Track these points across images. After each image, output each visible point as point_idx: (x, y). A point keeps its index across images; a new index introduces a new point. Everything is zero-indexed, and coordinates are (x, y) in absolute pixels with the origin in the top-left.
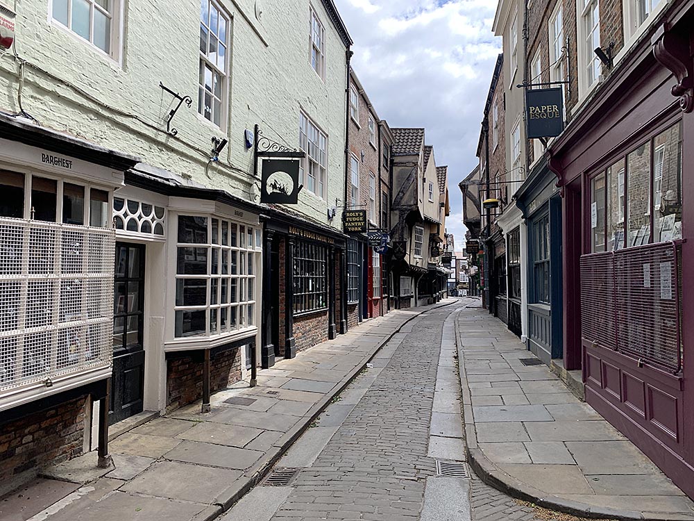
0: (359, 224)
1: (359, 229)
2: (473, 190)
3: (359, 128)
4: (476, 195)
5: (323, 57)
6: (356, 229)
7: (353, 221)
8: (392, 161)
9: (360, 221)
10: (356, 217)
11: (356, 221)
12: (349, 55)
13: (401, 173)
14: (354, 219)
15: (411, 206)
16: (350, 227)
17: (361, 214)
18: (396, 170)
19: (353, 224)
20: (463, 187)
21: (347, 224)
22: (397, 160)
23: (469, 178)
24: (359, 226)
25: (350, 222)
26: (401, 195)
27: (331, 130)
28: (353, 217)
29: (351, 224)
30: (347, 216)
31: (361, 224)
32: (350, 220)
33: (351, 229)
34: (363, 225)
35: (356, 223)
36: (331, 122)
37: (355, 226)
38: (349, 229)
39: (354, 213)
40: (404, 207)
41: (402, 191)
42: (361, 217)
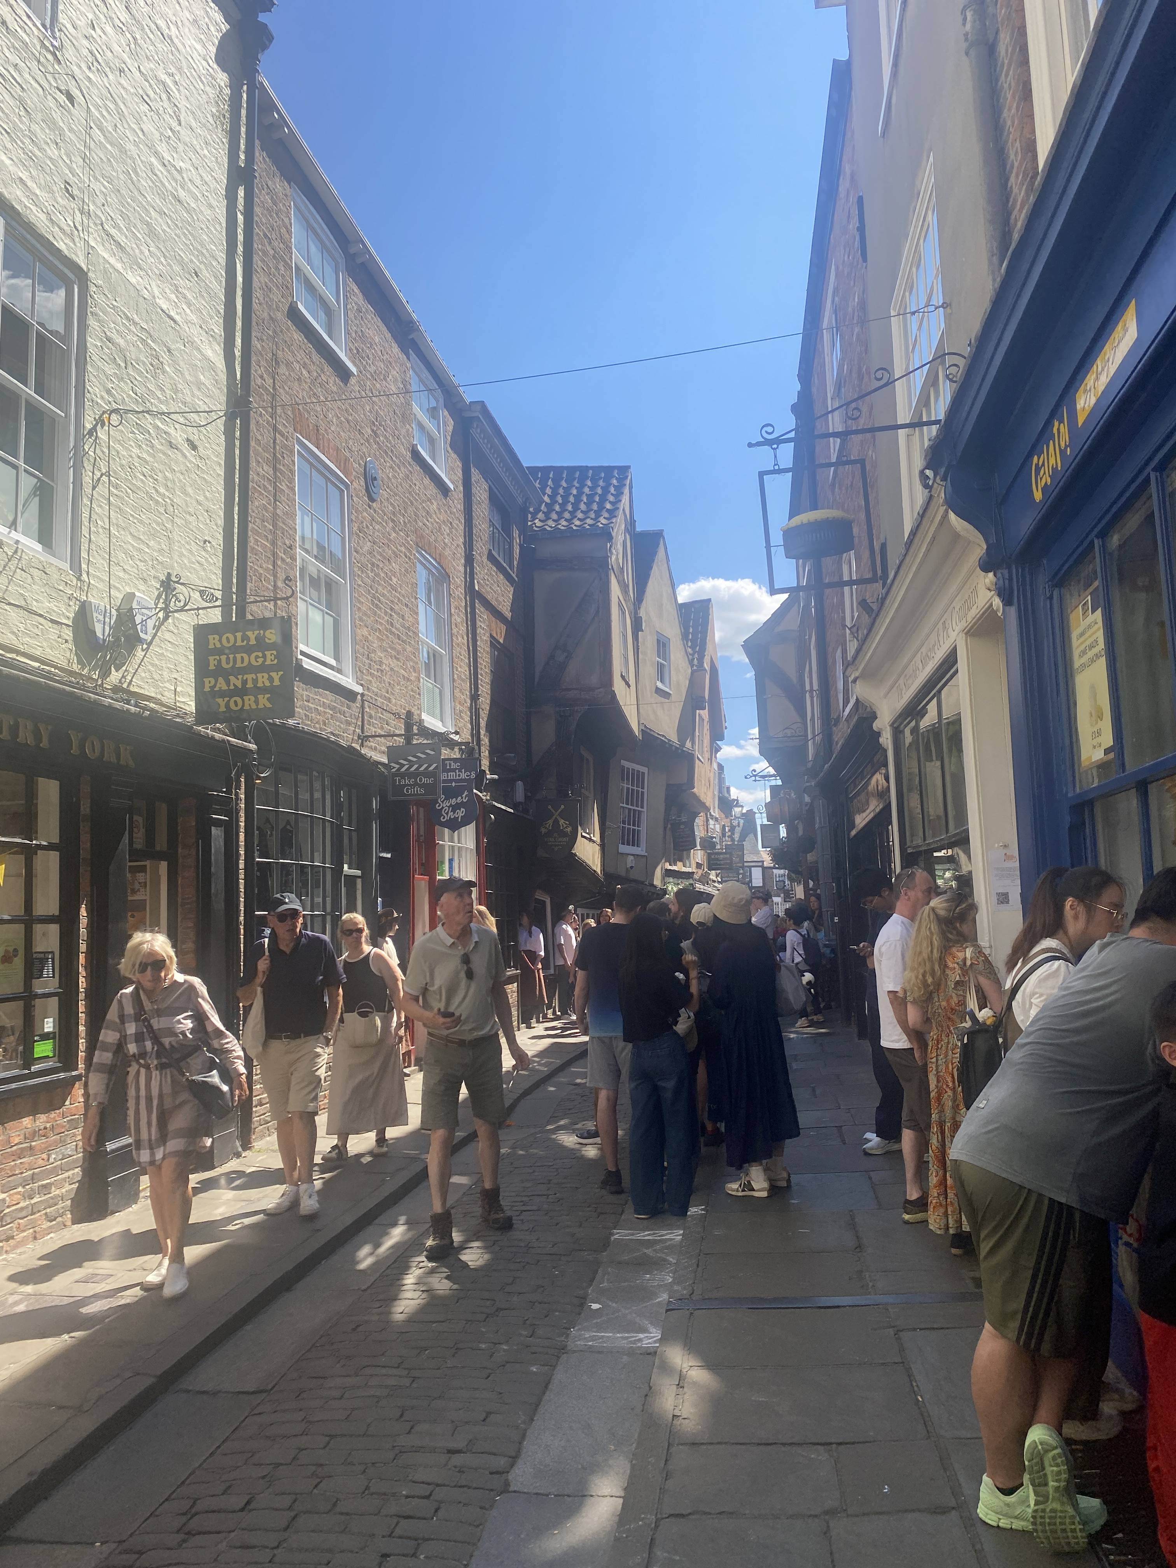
0: (263, 680)
1: (263, 702)
2: (782, 657)
4: (792, 670)
6: (251, 701)
7: (236, 672)
8: (530, 553)
9: (263, 668)
10: (249, 650)
11: (250, 669)
13: (556, 588)
14: (243, 660)
15: (590, 690)
16: (222, 694)
17: (271, 635)
18: (543, 581)
19: (236, 682)
20: (755, 651)
21: (210, 682)
22: (543, 551)
23: (770, 626)
24: (264, 690)
25: (224, 674)
26: (560, 657)
27: (119, 266)
28: (235, 649)
29: (228, 683)
30: (211, 646)
31: (271, 679)
32: (224, 665)
33: (227, 705)
34: (277, 682)
35: (249, 677)
36: (113, 231)
37: (244, 692)
38: (222, 702)
39: (240, 635)
40: (571, 695)
41: (564, 646)
42: (271, 648)
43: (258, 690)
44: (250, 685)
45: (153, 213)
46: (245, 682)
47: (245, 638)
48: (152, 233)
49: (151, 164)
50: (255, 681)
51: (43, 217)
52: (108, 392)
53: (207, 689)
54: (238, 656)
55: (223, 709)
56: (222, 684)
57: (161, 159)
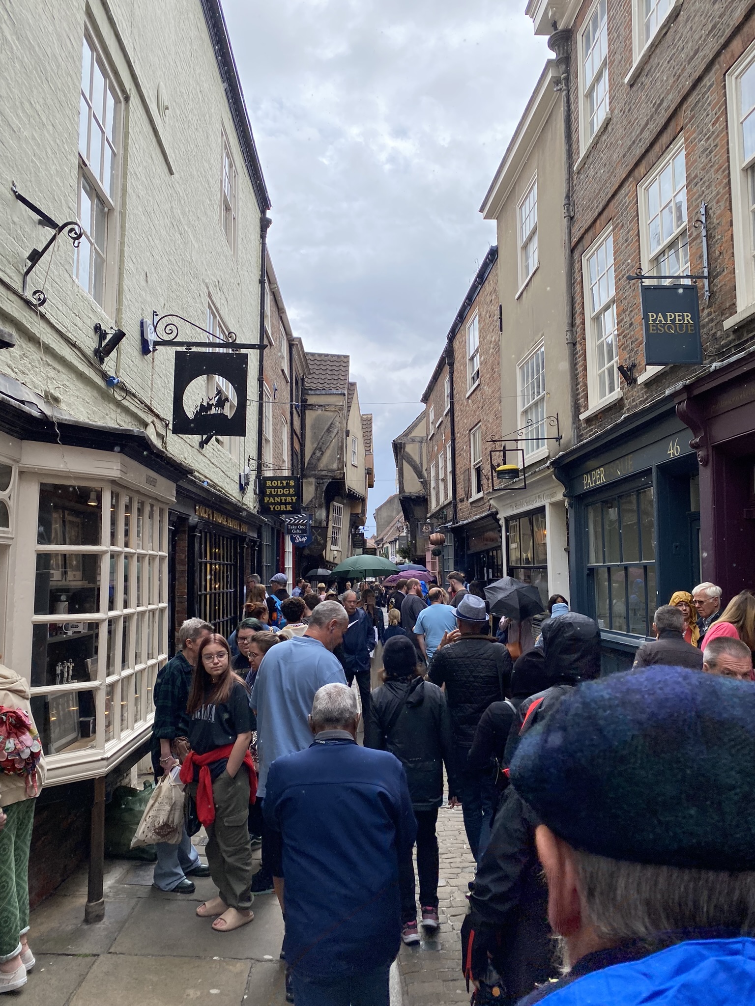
0: (289, 499)
1: (289, 508)
2: (411, 449)
3: (271, 346)
4: (417, 459)
5: (234, 218)
6: (283, 507)
7: (277, 495)
8: (304, 401)
9: (289, 495)
10: (283, 488)
11: (284, 495)
12: (265, 224)
13: (318, 419)
14: (280, 491)
15: (334, 471)
16: (272, 504)
17: (292, 483)
18: (310, 416)
19: (278, 499)
20: (398, 447)
21: (266, 499)
22: (311, 400)
23: (406, 434)
24: (289, 503)
25: (274, 496)
26: (318, 454)
28: (277, 487)
29: (274, 500)
30: (268, 485)
31: (292, 499)
32: (273, 493)
33: (274, 508)
34: (294, 501)
35: (283, 498)
37: (281, 503)
38: (272, 507)
39: (279, 482)
40: (323, 473)
41: (320, 449)
42: (292, 487)
43: (286, 504)
44: (283, 501)
46: (281, 500)
47: (282, 483)
50: (286, 500)
53: (266, 502)
55: (272, 509)
56: (272, 500)
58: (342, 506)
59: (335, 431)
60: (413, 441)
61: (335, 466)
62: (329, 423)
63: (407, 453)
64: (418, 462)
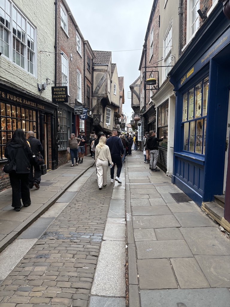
1: (63, 100)
2: (136, 89)
3: (68, 38)
4: (138, 92)
6: (61, 100)
7: (59, 95)
8: (93, 68)
9: (63, 94)
10: (61, 91)
13: (98, 75)
14: (60, 93)
15: (103, 95)
16: (56, 98)
17: (64, 89)
18: (95, 74)
19: (59, 96)
20: (132, 88)
22: (96, 68)
23: (134, 83)
24: (63, 98)
26: (98, 88)
27: (40, 25)
28: (58, 91)
29: (57, 96)
30: (54, 90)
32: (57, 93)
34: (65, 97)
35: (61, 96)
36: (40, 19)
37: (60, 98)
38: (56, 99)
39: (59, 89)
40: (100, 95)
41: (99, 86)
42: (64, 91)
43: (62, 98)
45: (44, 14)
48: (44, 18)
49: (44, 5)
50: (62, 96)
51: (32, 19)
52: (40, 48)
53: (54, 97)
54: (59, 92)
55: (57, 101)
56: (56, 96)
57: (45, 4)
58: (110, 109)
59: (104, 80)
60: (137, 86)
61: (104, 93)
62: (102, 77)
63: (135, 90)
64: (138, 94)
